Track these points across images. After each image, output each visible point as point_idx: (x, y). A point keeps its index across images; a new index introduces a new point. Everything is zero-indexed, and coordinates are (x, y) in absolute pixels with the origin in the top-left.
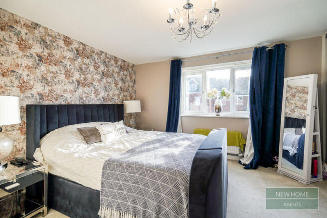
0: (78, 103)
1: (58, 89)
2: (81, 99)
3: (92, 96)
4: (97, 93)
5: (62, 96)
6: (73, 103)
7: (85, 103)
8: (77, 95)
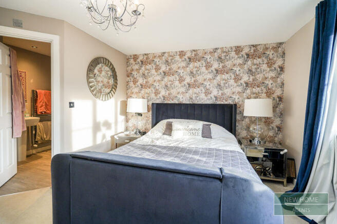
0: (188, 103)
1: (174, 92)
2: (191, 98)
3: (203, 96)
4: (207, 92)
5: (176, 97)
6: (184, 102)
7: (194, 102)
8: (188, 95)
